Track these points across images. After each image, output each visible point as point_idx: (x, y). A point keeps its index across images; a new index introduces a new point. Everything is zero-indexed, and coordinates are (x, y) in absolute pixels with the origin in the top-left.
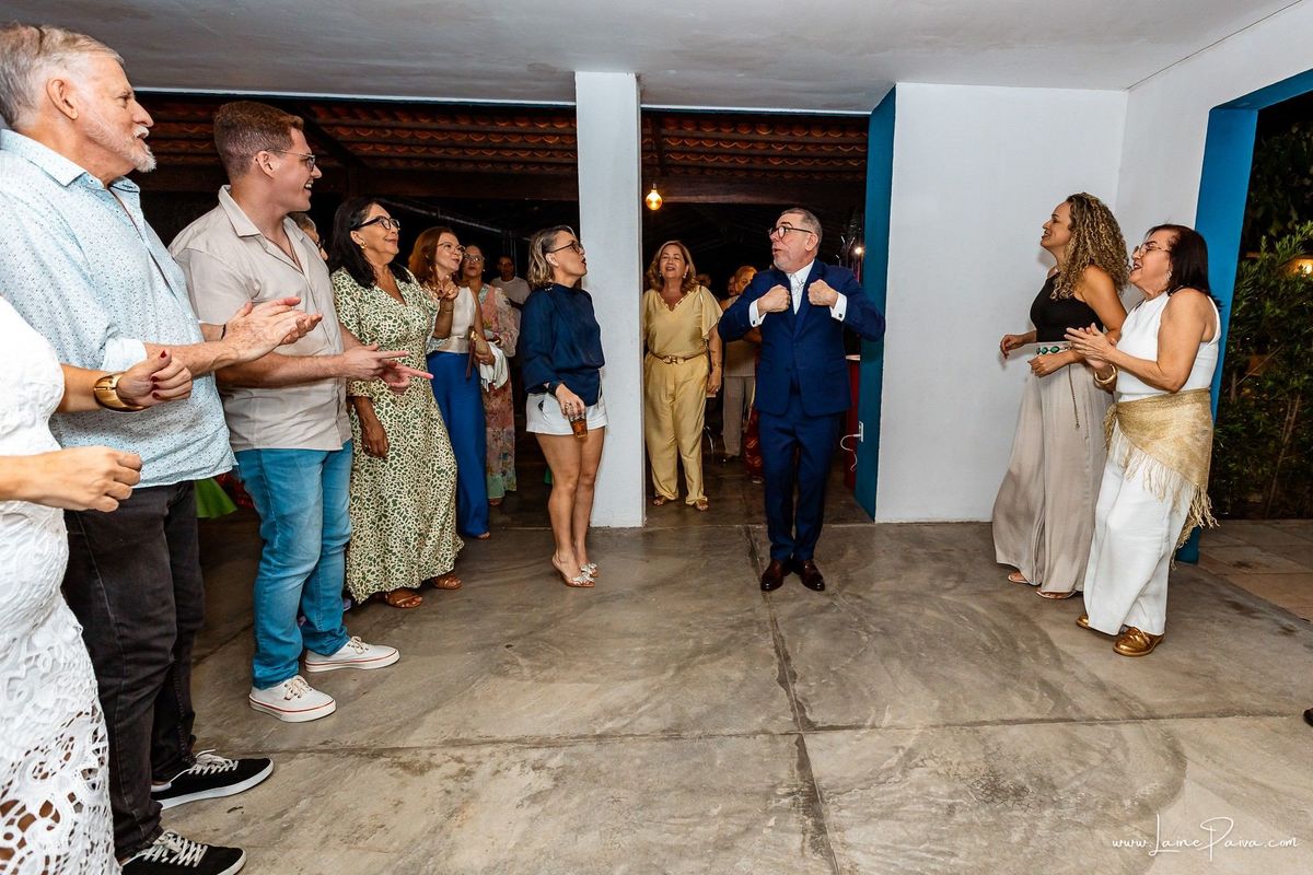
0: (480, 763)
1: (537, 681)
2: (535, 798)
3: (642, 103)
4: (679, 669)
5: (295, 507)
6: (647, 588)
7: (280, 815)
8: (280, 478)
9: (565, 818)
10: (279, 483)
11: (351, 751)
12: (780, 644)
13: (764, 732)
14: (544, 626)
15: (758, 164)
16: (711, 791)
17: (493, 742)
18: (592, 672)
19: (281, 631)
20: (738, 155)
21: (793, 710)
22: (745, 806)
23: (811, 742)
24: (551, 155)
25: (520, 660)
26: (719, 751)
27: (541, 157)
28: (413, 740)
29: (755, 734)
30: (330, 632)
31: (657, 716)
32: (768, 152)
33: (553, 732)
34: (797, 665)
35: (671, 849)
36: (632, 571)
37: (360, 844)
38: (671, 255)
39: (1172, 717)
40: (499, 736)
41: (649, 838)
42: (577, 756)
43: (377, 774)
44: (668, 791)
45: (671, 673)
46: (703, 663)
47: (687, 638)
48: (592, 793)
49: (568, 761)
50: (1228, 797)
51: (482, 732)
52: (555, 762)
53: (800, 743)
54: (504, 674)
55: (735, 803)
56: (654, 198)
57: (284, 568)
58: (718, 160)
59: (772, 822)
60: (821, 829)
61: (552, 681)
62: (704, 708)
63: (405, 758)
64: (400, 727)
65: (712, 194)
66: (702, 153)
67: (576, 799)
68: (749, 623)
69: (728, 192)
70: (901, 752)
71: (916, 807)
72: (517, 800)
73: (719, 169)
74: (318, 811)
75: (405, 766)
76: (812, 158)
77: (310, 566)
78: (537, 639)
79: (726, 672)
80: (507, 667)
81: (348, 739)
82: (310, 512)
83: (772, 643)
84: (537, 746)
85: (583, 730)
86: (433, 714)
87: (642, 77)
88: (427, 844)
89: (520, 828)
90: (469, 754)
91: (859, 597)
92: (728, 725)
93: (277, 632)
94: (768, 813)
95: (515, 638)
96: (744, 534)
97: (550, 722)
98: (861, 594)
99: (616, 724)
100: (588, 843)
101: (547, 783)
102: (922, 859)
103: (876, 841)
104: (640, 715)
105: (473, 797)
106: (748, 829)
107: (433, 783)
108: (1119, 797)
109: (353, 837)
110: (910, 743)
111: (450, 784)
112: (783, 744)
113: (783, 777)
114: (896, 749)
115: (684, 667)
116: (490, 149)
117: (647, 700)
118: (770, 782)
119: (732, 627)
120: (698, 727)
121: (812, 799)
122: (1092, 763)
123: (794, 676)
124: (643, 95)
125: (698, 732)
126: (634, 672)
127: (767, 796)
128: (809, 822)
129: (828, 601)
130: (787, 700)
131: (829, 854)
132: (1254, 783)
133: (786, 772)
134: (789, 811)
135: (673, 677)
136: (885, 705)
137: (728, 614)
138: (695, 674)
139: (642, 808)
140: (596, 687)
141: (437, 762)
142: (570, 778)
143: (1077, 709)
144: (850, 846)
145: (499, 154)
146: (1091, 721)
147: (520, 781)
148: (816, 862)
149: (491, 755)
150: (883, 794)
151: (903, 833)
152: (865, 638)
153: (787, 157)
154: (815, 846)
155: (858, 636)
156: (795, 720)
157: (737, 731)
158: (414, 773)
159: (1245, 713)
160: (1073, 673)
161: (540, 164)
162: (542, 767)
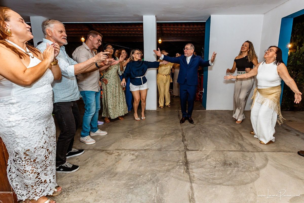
0: (122, 153)
1: (133, 139)
2: (132, 160)
4: (162, 138)
6: (157, 122)
7: (85, 160)
8: (88, 96)
9: (138, 164)
11: (98, 150)
12: (183, 134)
13: (178, 150)
15: (183, 33)
16: (166, 161)
17: (125, 150)
18: (144, 138)
20: (178, 31)
21: (184, 146)
22: (173, 164)
23: (187, 153)
24: (139, 32)
25: (130, 135)
26: (168, 153)
27: (137, 33)
28: (110, 149)
29: (176, 151)
30: (95, 128)
31: (157, 146)
32: (185, 30)
33: (136, 149)
34: (186, 138)
35: (158, 171)
36: (154, 118)
37: (100, 166)
39: (267, 151)
40: (126, 149)
41: (154, 169)
42: (141, 153)
43: (103, 154)
44: (158, 160)
45: (160, 138)
46: (167, 137)
47: (164, 132)
48: (143, 160)
49: (139, 154)
50: (277, 168)
51: (123, 148)
52: (136, 154)
53: (185, 153)
54: (127, 137)
55: (171, 163)
56: (160, 41)
57: (89, 114)
58: (174, 32)
59: (178, 167)
60: (188, 169)
61: (136, 139)
62: (166, 145)
63: (108, 152)
64: (107, 146)
66: (171, 31)
67: (140, 161)
68: (177, 130)
69: (176, 39)
72: (129, 160)
73: (174, 34)
74: (92, 160)
75: (108, 153)
76: (195, 31)
77: (93, 114)
78: (134, 131)
79: (171, 139)
81: (98, 148)
83: (181, 134)
84: (133, 151)
85: (142, 148)
86: (113, 144)
87: (157, 16)
88: (112, 167)
89: (129, 166)
90: (120, 152)
91: (201, 125)
92: (171, 149)
93: (86, 126)
94: (177, 165)
95: (130, 131)
96: (178, 112)
97: (136, 147)
98: (201, 124)
99: (148, 147)
100: (142, 169)
101: (135, 158)
102: (208, 176)
103: (199, 172)
104: (153, 146)
105: (121, 159)
106: (173, 168)
107: (113, 156)
108: (252, 167)
109: (98, 165)
110: (208, 154)
111: (116, 157)
112: (182, 153)
113: (181, 159)
114: (205, 155)
115: (163, 138)
116: (127, 31)
117: (155, 143)
118: (178, 160)
119: (173, 130)
120: (165, 149)
121: (186, 163)
122: (247, 160)
123: (185, 140)
124: (157, 20)
125: (165, 150)
126: (153, 138)
127: (177, 162)
128: (186, 167)
129: (194, 126)
130: (183, 145)
131: (189, 174)
132: (283, 165)
133: (182, 158)
134: (182, 165)
135: (160, 139)
136: (204, 146)
137: (173, 128)
138: (165, 139)
139: (152, 163)
140: (145, 140)
141: (114, 153)
142: (139, 157)
143: (246, 149)
144: (193, 172)
145: (128, 32)
146: (248, 151)
147: (130, 157)
148: (186, 175)
149: (124, 152)
150: (201, 163)
151: (205, 171)
152: (201, 133)
153: (189, 31)
154: (186, 172)
155: (200, 133)
156: (185, 148)
157: (173, 150)
158: (110, 154)
159: (284, 151)
160: (246, 142)
161: (137, 34)
162: (134, 155)
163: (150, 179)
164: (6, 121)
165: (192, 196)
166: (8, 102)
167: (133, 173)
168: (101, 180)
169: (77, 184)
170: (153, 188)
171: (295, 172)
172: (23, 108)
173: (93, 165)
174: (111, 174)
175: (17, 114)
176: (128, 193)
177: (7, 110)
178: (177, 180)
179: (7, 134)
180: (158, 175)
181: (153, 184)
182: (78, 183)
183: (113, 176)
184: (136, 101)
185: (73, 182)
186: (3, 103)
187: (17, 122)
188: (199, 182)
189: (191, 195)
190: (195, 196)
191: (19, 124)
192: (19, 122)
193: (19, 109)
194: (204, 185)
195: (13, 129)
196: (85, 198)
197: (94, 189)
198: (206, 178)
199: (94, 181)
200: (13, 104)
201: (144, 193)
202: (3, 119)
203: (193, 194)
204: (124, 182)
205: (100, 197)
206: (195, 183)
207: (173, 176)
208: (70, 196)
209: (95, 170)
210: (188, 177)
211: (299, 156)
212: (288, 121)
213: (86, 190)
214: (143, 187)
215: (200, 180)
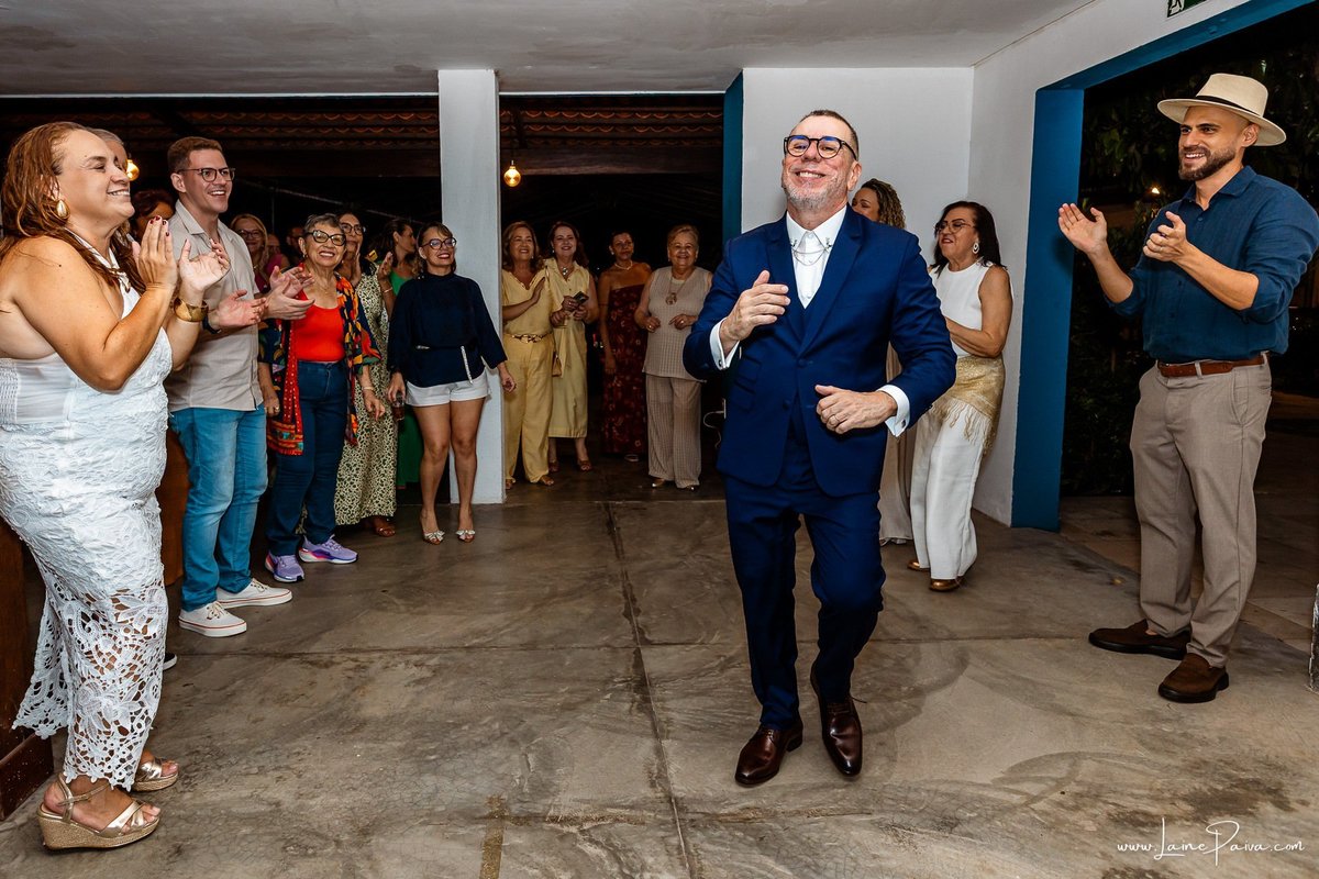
0: (372, 662)
1: (412, 614)
2: (419, 682)
3: (500, 91)
4: (536, 607)
5: (216, 455)
6: (510, 551)
7: (224, 688)
8: (206, 430)
9: (444, 692)
10: (207, 435)
11: (267, 655)
12: (628, 590)
13: (608, 646)
14: (416, 577)
15: (622, 132)
16: (560, 680)
17: (380, 650)
18: (460, 608)
19: (204, 561)
20: (601, 125)
21: (634, 632)
22: (587, 688)
23: (645, 652)
24: (406, 131)
25: (396, 601)
26: (568, 657)
27: (394, 132)
28: (316, 648)
29: (599, 647)
30: (239, 572)
31: (516, 636)
32: (632, 121)
33: (430, 645)
34: (641, 604)
35: (527, 709)
36: (495, 538)
37: (289, 704)
38: (524, 237)
39: (970, 638)
40: (385, 647)
41: (511, 703)
42: (452, 659)
43: (290, 666)
44: (525, 679)
45: (529, 609)
46: (558, 602)
47: (545, 586)
48: (464, 679)
49: (443, 661)
50: (992, 686)
51: (371, 644)
52: (434, 661)
53: (638, 654)
54: (384, 609)
55: (578, 686)
56: (512, 174)
57: (205, 506)
58: (580, 130)
59: (608, 696)
60: (647, 700)
61: (425, 613)
62: (557, 631)
63: (312, 658)
64: (302, 641)
65: (573, 166)
66: (562, 124)
67: (452, 683)
68: (602, 576)
69: (590, 162)
70: (722, 659)
71: (724, 690)
72: (406, 682)
73: (581, 138)
74: (251, 687)
75: (311, 663)
76: (679, 125)
77: (224, 506)
78: (409, 587)
79: (577, 609)
80: (384, 605)
81: (263, 647)
82: (226, 460)
83: (621, 589)
84: (417, 653)
85: (456, 644)
86: (327, 633)
87: (500, 73)
88: (340, 704)
89: (408, 698)
90: (363, 658)
91: (708, 557)
92: (577, 642)
93: (199, 561)
94: (605, 692)
95: (390, 586)
96: (603, 509)
97: (427, 639)
98: (710, 555)
99: (481, 640)
100: (463, 705)
101: (428, 674)
102: (724, 717)
103: (689, 707)
104: (502, 635)
105: (371, 680)
106: (588, 700)
107: (336, 673)
108: (899, 686)
109: (282, 699)
110: (732, 653)
111: (351, 674)
112: (622, 653)
113: (619, 671)
114: (719, 657)
115: (541, 605)
116: (344, 127)
117: (508, 626)
118: (609, 675)
119: (586, 578)
120: (552, 643)
121: (642, 685)
122: (885, 666)
123: (638, 612)
124: (501, 85)
125: (552, 646)
126: (496, 609)
127: (606, 682)
128: (638, 697)
129: (678, 560)
130: (630, 627)
131: (651, 713)
132: (1019, 678)
133: (623, 669)
134: (623, 690)
135: (531, 612)
136: (715, 630)
137: (583, 569)
138: (550, 610)
139: (504, 688)
140: (464, 617)
141: (339, 664)
142: (446, 671)
143: (886, 633)
144: (669, 709)
145: (351, 131)
146: (896, 641)
147: (404, 672)
148: (639, 717)
149: (381, 658)
150: (701, 682)
151: (712, 703)
152: (708, 587)
153: (653, 125)
154: (640, 709)
155: (702, 585)
156: (635, 639)
157: (585, 645)
158: (321, 667)
159: (1037, 636)
160: (893, 610)
161: (394, 140)
162: (422, 665)
163: (498, 733)
164: (43, 495)
165: (660, 770)
166: (52, 436)
167: (431, 720)
168: (307, 743)
169: (215, 757)
170: (515, 757)
171: (1058, 696)
172: (91, 460)
173: (263, 701)
174: (342, 725)
175: (74, 476)
176: (421, 774)
177: (46, 460)
178: (603, 732)
179: (49, 537)
180: (528, 721)
181: (513, 746)
182: (219, 755)
183: (349, 730)
184: (432, 451)
185: (197, 752)
186: (35, 437)
187: (74, 500)
188: (688, 735)
189: (658, 768)
190: (672, 770)
191: (81, 505)
192: (80, 500)
193: (80, 461)
194: (707, 741)
195: (64, 522)
196: (260, 790)
197: (288, 768)
198: (716, 725)
199: (279, 746)
200: (62, 441)
201: (479, 772)
202: (33, 489)
203: (663, 767)
204: (396, 744)
205: (316, 787)
206: (674, 739)
207: (587, 724)
208: (199, 788)
209: (273, 714)
210: (648, 723)
211: (1094, 648)
212: (1097, 534)
213: (255, 770)
214: (474, 755)
215: (692, 729)
